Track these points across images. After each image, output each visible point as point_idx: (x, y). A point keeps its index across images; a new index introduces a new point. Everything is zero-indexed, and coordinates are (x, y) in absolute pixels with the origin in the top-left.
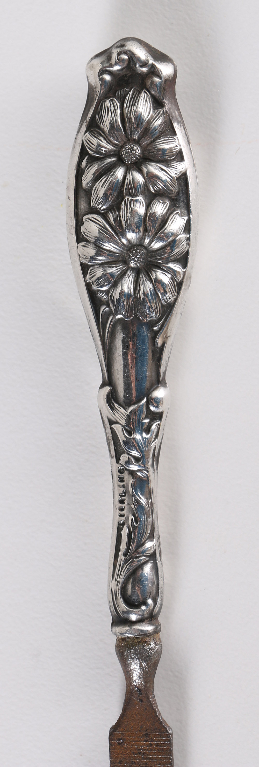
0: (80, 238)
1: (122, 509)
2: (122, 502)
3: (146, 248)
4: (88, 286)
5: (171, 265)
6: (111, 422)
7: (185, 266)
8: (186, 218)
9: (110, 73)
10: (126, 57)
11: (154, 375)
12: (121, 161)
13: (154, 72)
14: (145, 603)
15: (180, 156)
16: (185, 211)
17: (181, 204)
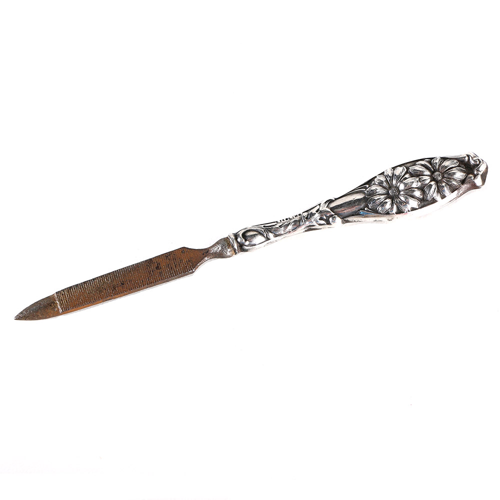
0: (394, 168)
1: (283, 220)
2: (287, 219)
3: (399, 193)
4: (376, 177)
5: (395, 206)
6: (320, 205)
7: (396, 213)
8: (418, 208)
9: (469, 159)
10: (478, 163)
11: (346, 214)
12: (432, 173)
13: (475, 176)
14: (246, 240)
15: (443, 197)
16: (420, 206)
17: (423, 204)
